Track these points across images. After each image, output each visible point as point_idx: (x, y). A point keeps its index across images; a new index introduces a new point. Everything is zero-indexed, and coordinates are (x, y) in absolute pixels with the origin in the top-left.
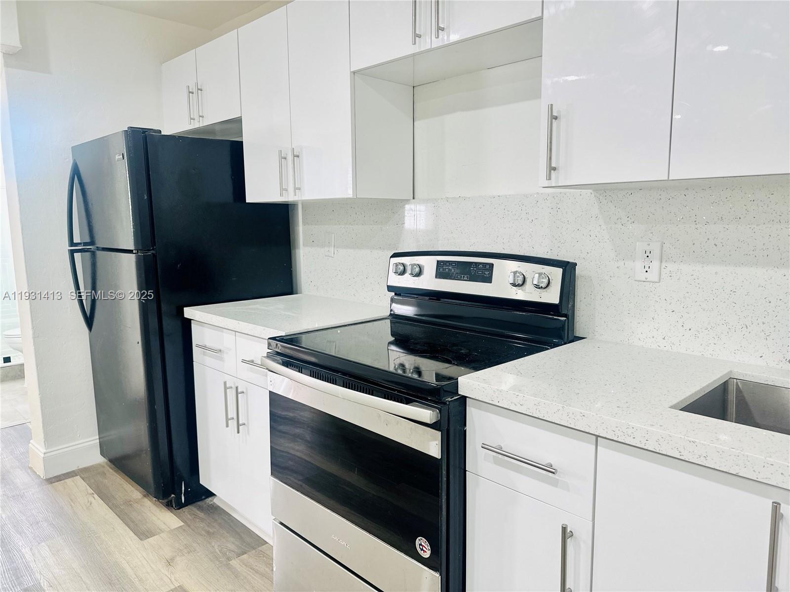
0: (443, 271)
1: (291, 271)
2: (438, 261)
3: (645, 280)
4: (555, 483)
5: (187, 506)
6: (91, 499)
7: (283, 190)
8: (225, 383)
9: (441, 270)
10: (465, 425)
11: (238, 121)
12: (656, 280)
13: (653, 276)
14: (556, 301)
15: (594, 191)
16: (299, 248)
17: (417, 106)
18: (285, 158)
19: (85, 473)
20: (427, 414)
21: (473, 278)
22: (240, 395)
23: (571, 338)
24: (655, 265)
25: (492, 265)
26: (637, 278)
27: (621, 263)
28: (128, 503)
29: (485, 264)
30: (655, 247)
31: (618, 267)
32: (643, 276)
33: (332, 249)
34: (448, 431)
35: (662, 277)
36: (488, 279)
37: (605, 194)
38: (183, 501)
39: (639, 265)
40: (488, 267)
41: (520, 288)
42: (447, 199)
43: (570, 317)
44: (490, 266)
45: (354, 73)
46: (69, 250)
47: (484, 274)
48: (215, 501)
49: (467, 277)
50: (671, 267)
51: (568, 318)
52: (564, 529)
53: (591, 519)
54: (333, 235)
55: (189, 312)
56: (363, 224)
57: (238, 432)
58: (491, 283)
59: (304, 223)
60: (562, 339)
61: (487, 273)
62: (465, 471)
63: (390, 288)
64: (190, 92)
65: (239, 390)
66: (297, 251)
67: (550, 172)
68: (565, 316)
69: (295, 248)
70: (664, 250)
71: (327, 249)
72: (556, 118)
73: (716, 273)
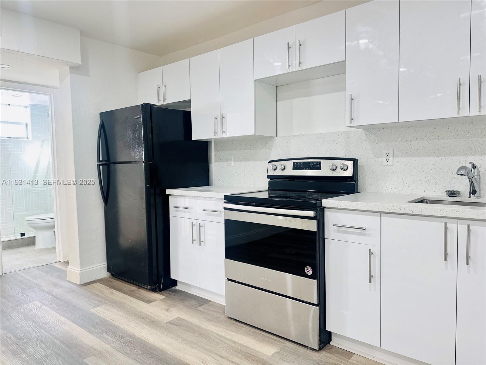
0: (296, 167)
1: (209, 174)
2: (293, 163)
3: (387, 165)
4: (364, 235)
5: (163, 291)
6: (111, 291)
7: (215, 133)
8: (192, 222)
9: (295, 166)
10: (324, 220)
11: (189, 102)
12: (392, 165)
13: (390, 163)
14: (351, 175)
15: (363, 130)
16: (212, 163)
17: (278, 95)
18: (217, 118)
19: (100, 281)
20: (311, 214)
21: (311, 169)
22: (201, 227)
23: (357, 192)
24: (391, 158)
25: (320, 162)
26: (383, 165)
27: (376, 159)
28: (132, 291)
29: (317, 162)
30: (391, 151)
31: (375, 161)
32: (386, 164)
33: (232, 162)
34: (319, 220)
35: (394, 163)
36: (319, 169)
37: (368, 131)
38: (162, 288)
39: (384, 159)
40: (318, 163)
41: (334, 171)
42: (295, 136)
43: (356, 182)
44: (319, 163)
45: (255, 80)
46: (97, 164)
47: (317, 166)
48: (178, 287)
49: (309, 169)
50: (398, 159)
51: (356, 183)
52: (370, 250)
53: (380, 245)
54: (233, 156)
55: (168, 192)
56: (249, 149)
57: (200, 245)
58: (320, 170)
59: (215, 150)
60: (354, 191)
61: (318, 166)
62: (324, 239)
63: (269, 177)
64: (158, 87)
65: (201, 225)
66: (210, 165)
67: (351, 121)
68: (355, 181)
69: (210, 164)
70: (394, 152)
71: (229, 162)
72: (352, 99)
73: (415, 160)
